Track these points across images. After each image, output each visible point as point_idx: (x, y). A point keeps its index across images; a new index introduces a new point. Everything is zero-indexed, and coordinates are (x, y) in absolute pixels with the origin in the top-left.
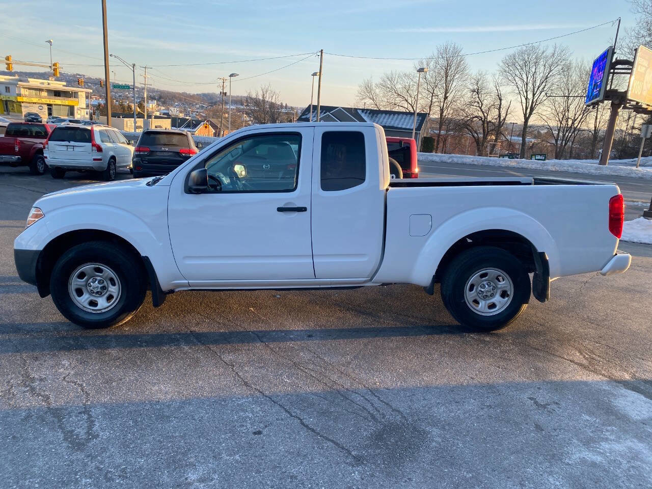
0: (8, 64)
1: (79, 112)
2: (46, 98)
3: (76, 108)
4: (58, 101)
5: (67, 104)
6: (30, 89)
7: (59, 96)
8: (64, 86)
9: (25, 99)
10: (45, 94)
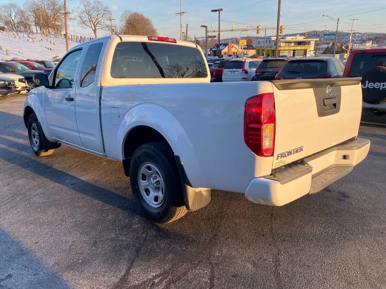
0: (258, 30)
1: (309, 53)
2: (293, 47)
3: (308, 51)
4: (299, 48)
5: (303, 49)
6: (285, 42)
7: (301, 45)
8: (304, 38)
9: (282, 48)
10: (293, 44)
